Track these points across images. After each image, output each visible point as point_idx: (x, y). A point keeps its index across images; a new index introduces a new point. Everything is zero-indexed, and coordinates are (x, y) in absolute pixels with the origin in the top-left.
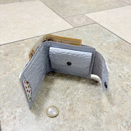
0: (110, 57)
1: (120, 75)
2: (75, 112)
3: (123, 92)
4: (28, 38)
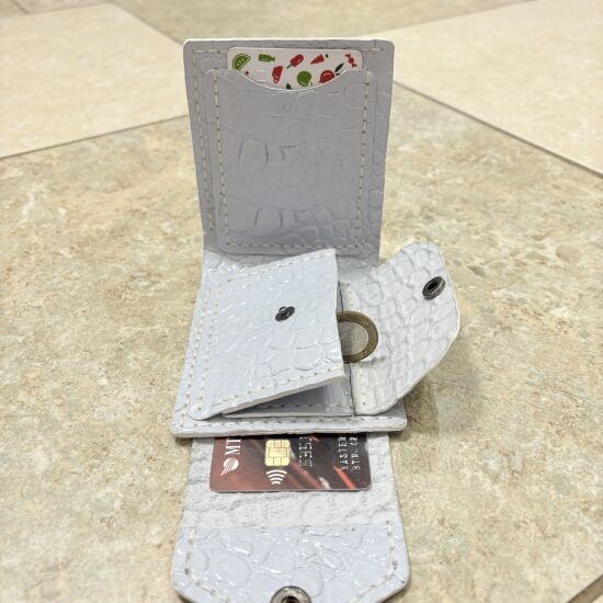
0: (430, 196)
1: (477, 262)
3: (492, 331)
4: (43, 146)
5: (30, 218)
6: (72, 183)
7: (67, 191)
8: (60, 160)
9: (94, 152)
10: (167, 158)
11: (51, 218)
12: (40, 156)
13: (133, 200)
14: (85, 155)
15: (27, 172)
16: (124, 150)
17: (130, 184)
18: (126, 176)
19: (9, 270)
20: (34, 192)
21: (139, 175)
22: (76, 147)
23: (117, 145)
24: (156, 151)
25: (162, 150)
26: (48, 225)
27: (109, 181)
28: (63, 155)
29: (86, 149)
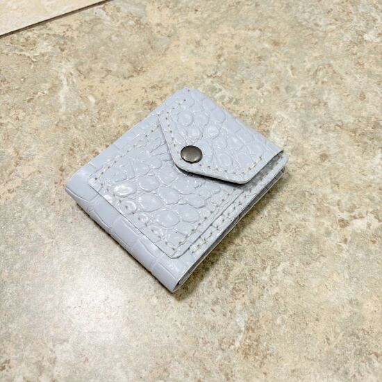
2: (265, 357)
5: (67, 108)
6: (95, 63)
7: (92, 74)
8: (80, 32)
9: (105, 23)
10: (169, 36)
11: (84, 107)
12: (62, 25)
13: (148, 90)
14: (99, 27)
15: (54, 46)
16: (132, 23)
17: (142, 68)
18: (138, 57)
19: (62, 170)
20: (65, 75)
21: (148, 56)
22: (89, 15)
23: (124, 15)
24: (158, 25)
25: (163, 24)
26: (83, 116)
27: (124, 63)
28: (81, 25)
29: (99, 19)
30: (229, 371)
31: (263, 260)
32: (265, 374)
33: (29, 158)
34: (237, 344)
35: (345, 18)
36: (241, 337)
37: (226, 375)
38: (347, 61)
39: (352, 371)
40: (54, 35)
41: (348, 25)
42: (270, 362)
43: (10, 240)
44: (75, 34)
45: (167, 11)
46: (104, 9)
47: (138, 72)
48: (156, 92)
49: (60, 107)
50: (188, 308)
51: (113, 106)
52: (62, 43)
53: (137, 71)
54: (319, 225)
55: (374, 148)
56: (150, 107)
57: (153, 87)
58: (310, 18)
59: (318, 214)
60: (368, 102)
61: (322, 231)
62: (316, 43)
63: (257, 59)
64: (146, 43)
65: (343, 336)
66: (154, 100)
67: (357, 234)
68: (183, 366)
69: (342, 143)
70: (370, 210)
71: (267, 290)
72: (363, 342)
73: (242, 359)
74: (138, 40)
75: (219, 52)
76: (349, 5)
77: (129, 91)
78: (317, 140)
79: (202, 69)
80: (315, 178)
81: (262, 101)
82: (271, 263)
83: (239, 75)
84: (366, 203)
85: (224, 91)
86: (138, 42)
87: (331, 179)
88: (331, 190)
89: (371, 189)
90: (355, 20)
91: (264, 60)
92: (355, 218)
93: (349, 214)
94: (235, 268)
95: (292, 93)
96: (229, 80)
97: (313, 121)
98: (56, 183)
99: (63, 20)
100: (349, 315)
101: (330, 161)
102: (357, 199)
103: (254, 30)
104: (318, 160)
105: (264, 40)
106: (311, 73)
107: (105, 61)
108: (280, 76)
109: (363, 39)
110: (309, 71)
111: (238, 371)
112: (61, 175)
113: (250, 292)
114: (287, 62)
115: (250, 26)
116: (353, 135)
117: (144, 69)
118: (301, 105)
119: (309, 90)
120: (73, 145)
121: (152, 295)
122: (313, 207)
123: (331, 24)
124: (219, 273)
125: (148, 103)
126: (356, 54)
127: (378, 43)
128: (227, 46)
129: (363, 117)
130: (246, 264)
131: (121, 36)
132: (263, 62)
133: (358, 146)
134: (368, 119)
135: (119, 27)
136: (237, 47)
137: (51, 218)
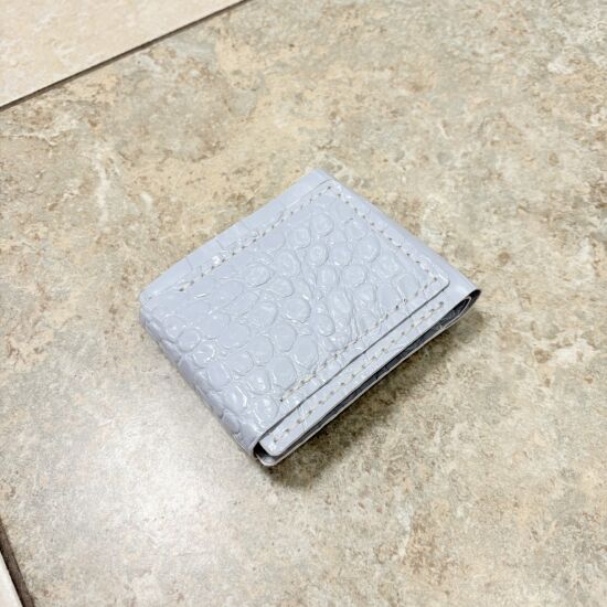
2: (445, 568)
5: (111, 214)
6: (145, 141)
7: (143, 159)
8: (117, 95)
9: (155, 76)
10: (254, 90)
11: (136, 211)
12: (88, 86)
13: (231, 177)
14: (145, 84)
15: (80, 120)
16: (195, 73)
17: (218, 143)
18: (210, 127)
19: (113, 311)
20: (101, 163)
21: (225, 123)
22: (129, 66)
23: (182, 62)
24: (236, 73)
25: (243, 70)
26: (137, 225)
27: (191, 137)
28: (118, 84)
29: (145, 71)
30: (394, 595)
31: (429, 423)
32: (447, 593)
33: (62, 297)
34: (402, 552)
35: (518, 41)
36: (406, 540)
37: (391, 599)
38: (525, 107)
39: (574, 576)
40: (79, 102)
41: (523, 50)
42: (453, 576)
43: (47, 425)
44: (111, 98)
45: (247, 51)
46: (150, 55)
47: (213, 150)
48: (244, 179)
49: (100, 214)
50: (324, 505)
51: (180, 206)
52: (93, 113)
53: (211, 148)
54: (506, 362)
55: (577, 238)
56: (236, 202)
57: (238, 172)
58: (464, 44)
59: (504, 345)
60: (562, 167)
61: (512, 370)
62: (478, 83)
63: (391, 115)
64: (220, 104)
65: (556, 526)
66: (243, 191)
67: (563, 371)
68: (325, 592)
69: (529, 234)
70: (580, 332)
71: (439, 467)
72: (587, 532)
73: (411, 573)
74: (208, 99)
75: (332, 109)
76: (522, 19)
77: (202, 181)
78: (491, 234)
79: (308, 138)
80: (495, 291)
81: (404, 179)
82: (440, 426)
83: (365, 142)
84: (573, 323)
85: (345, 168)
86: (209, 103)
87: (518, 290)
88: (519, 308)
89: (578, 300)
90: (533, 41)
91: (402, 115)
92: (559, 347)
93: (548, 342)
94: (388, 438)
95: (449, 163)
96: (352, 151)
97: (483, 204)
98: (106, 332)
99: (89, 78)
100: (562, 493)
101: (513, 263)
102: (559, 318)
103: (382, 69)
104: (497, 264)
105: (398, 84)
106: (474, 129)
107: (161, 135)
108: (427, 139)
109: (547, 70)
110: (470, 127)
111: (408, 593)
112: (113, 319)
113: (414, 472)
114: (436, 115)
115: (376, 64)
116: (545, 220)
117: (222, 145)
118: (464, 181)
119: (473, 156)
120: (126, 271)
121: (269, 491)
122: (494, 335)
123: (496, 51)
124: (365, 447)
125: (233, 196)
126: (538, 95)
127: (569, 75)
128: (343, 99)
129: (557, 192)
130: (403, 432)
131: (181, 95)
132: (400, 118)
133: (555, 236)
134: (565, 194)
135: (176, 82)
136: (360, 98)
137: (104, 386)
